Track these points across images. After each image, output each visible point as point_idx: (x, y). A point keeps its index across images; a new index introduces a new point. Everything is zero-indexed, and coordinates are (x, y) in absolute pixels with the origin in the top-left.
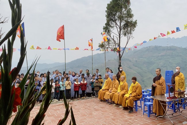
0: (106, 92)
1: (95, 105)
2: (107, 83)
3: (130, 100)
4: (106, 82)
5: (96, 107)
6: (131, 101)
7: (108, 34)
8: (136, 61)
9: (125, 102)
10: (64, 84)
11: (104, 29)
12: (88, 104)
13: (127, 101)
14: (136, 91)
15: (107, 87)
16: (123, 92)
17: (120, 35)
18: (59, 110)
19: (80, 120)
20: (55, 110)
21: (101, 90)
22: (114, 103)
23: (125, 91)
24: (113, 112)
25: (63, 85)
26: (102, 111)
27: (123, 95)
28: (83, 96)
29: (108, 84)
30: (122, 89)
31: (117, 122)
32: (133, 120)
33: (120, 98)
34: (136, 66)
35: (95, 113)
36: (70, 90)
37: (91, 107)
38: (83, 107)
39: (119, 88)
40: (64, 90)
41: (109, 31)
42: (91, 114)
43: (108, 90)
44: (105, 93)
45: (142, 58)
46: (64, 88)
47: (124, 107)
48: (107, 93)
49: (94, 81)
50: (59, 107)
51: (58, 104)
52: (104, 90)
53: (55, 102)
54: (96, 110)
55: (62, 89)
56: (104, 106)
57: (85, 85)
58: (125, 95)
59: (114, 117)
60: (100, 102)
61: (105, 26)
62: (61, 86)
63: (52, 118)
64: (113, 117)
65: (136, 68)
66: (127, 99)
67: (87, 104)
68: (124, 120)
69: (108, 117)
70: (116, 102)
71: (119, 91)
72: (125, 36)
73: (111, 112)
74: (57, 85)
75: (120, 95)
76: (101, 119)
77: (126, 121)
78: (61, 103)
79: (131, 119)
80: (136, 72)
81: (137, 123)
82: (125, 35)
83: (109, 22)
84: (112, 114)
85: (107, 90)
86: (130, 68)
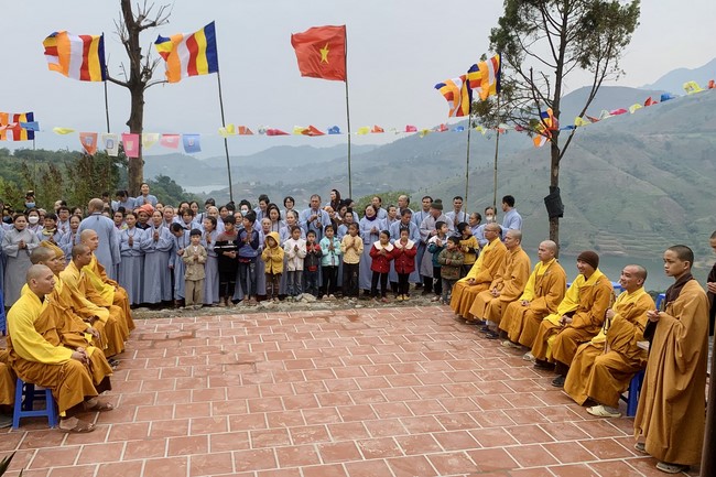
0: (481, 290)
1: (434, 336)
2: (487, 258)
3: (564, 340)
4: (486, 253)
5: (435, 343)
6: (566, 343)
7: (510, 60)
8: (668, 146)
9: (545, 343)
10: (335, 244)
11: (493, 39)
12: (410, 328)
13: (552, 339)
14: (590, 307)
15: (485, 275)
16: (540, 304)
17: (560, 63)
18: (308, 336)
19: (365, 387)
20: (298, 336)
21: (463, 280)
22: (505, 335)
23: (553, 298)
24: (490, 373)
25: (332, 249)
26: (455, 364)
27: (542, 314)
28: (401, 293)
29: (490, 262)
30: (543, 290)
31: (493, 416)
32: (562, 419)
33: (529, 323)
34: (665, 168)
35: (424, 368)
36: (356, 266)
37: (418, 340)
38: (391, 338)
39: (529, 286)
40: (336, 264)
41: (513, 51)
42: (410, 369)
43: (489, 283)
44: (473, 296)
45: (698, 131)
46: (336, 258)
47: (538, 361)
48: (485, 296)
49: (443, 242)
50: (311, 327)
51: (311, 313)
52: (473, 283)
53: (304, 303)
54: (433, 355)
55: (328, 261)
56: (467, 342)
57: (410, 255)
58: (548, 314)
59: (492, 392)
60: (457, 325)
61: (499, 27)
62: (325, 251)
63: (281, 365)
64: (484, 394)
65: (666, 174)
66: (551, 332)
67: (406, 326)
68: (522, 412)
69: (466, 390)
70: (512, 334)
71: (528, 293)
72: (584, 67)
73: (485, 372)
74: (313, 248)
75: (529, 313)
76: (440, 396)
77: (532, 417)
78: (322, 313)
79: (553, 412)
80: (662, 193)
81: (571, 433)
82: (585, 62)
83: (515, 12)
84: (486, 379)
85: (484, 286)
86: (637, 174)
